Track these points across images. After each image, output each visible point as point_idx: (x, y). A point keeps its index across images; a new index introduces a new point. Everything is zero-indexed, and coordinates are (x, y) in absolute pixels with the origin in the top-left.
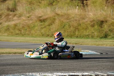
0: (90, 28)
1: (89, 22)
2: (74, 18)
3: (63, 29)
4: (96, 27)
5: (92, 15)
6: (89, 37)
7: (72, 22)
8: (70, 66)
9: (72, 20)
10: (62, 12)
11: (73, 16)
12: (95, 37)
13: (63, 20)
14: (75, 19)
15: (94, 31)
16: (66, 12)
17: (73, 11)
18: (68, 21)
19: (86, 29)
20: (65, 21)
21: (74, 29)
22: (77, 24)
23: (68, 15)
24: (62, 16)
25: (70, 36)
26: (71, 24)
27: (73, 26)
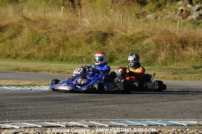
0: (84, 44)
1: (83, 35)
2: (56, 27)
3: (37, 46)
4: (95, 43)
5: (88, 23)
6: (82, 60)
7: (53, 33)
8: (46, 110)
9: (53, 31)
10: (34, 15)
11: (55, 22)
13: (36, 29)
14: (58, 28)
15: (90, 51)
16: (41, 15)
17: (55, 14)
18: (45, 31)
19: (77, 47)
20: (40, 31)
21: (56, 46)
22: (61, 37)
23: (46, 20)
24: (35, 22)
25: (49, 59)
26: (51, 37)
27: (55, 41)
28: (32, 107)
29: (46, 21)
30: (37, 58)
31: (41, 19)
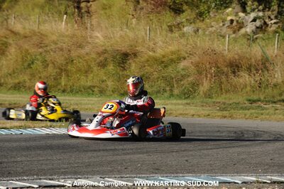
0: (95, 68)
1: (94, 56)
2: (56, 44)
3: (28, 71)
4: (111, 67)
5: (102, 38)
6: (93, 91)
7: (52, 53)
8: (44, 162)
9: (51, 50)
10: (24, 28)
11: (54, 38)
12: (108, 93)
13: (27, 47)
14: (59, 46)
15: (105, 78)
16: (35, 28)
17: (54, 26)
18: (40, 50)
19: (86, 72)
20: (32, 50)
21: (55, 71)
22: (63, 58)
23: (41, 34)
24: (26, 37)
26: (48, 58)
27: (54, 64)
28: (24, 159)
29: (42, 36)
31: (34, 33)
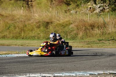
0: (35, 29)
3: (8, 31)
4: (42, 28)
5: (38, 17)
6: (35, 38)
7: (18, 23)
10: (6, 13)
11: (18, 17)
12: (41, 39)
13: (7, 21)
14: (20, 20)
16: (10, 13)
17: (18, 12)
18: (13, 22)
19: (32, 30)
20: (10, 22)
21: (19, 30)
24: (7, 17)
25: (16, 38)
27: (19, 27)
28: (8, 67)
29: (13, 16)
30: (9, 38)
31: (10, 15)
